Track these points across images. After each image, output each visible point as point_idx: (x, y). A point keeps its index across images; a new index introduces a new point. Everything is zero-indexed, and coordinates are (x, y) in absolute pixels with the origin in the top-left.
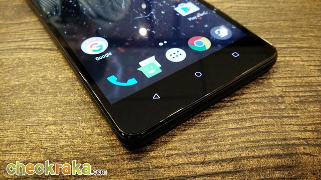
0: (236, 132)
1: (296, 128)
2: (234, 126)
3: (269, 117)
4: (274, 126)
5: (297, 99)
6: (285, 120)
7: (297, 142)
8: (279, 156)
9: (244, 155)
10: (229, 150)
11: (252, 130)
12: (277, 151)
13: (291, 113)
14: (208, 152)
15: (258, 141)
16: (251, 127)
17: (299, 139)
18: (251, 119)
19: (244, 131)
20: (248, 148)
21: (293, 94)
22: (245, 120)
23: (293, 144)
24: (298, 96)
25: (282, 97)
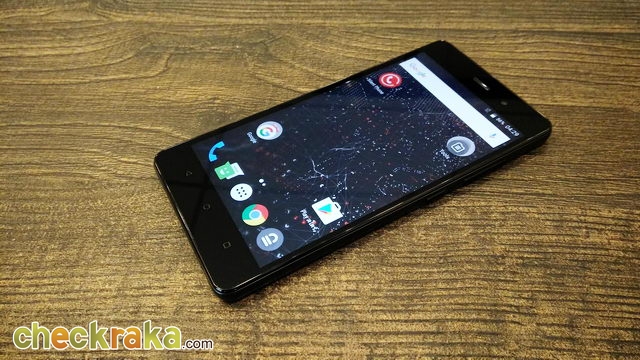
0: (444, 293)
1: (510, 294)
2: (443, 286)
3: (483, 280)
4: (487, 289)
5: (520, 261)
6: (501, 284)
7: (508, 309)
8: (485, 321)
9: (449, 317)
10: (434, 311)
11: (462, 292)
12: (484, 316)
13: (509, 277)
14: (414, 311)
15: (467, 304)
16: (462, 288)
17: (511, 306)
18: (463, 280)
19: (453, 292)
20: (454, 310)
21: (516, 255)
22: (456, 280)
23: (503, 311)
24: (522, 258)
25: (503, 257)
